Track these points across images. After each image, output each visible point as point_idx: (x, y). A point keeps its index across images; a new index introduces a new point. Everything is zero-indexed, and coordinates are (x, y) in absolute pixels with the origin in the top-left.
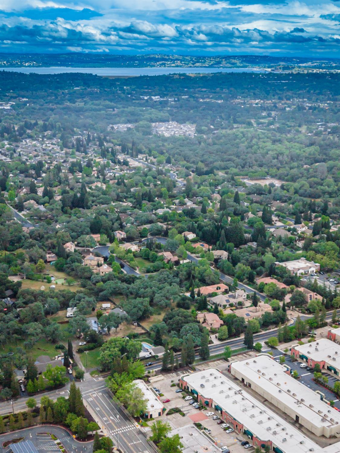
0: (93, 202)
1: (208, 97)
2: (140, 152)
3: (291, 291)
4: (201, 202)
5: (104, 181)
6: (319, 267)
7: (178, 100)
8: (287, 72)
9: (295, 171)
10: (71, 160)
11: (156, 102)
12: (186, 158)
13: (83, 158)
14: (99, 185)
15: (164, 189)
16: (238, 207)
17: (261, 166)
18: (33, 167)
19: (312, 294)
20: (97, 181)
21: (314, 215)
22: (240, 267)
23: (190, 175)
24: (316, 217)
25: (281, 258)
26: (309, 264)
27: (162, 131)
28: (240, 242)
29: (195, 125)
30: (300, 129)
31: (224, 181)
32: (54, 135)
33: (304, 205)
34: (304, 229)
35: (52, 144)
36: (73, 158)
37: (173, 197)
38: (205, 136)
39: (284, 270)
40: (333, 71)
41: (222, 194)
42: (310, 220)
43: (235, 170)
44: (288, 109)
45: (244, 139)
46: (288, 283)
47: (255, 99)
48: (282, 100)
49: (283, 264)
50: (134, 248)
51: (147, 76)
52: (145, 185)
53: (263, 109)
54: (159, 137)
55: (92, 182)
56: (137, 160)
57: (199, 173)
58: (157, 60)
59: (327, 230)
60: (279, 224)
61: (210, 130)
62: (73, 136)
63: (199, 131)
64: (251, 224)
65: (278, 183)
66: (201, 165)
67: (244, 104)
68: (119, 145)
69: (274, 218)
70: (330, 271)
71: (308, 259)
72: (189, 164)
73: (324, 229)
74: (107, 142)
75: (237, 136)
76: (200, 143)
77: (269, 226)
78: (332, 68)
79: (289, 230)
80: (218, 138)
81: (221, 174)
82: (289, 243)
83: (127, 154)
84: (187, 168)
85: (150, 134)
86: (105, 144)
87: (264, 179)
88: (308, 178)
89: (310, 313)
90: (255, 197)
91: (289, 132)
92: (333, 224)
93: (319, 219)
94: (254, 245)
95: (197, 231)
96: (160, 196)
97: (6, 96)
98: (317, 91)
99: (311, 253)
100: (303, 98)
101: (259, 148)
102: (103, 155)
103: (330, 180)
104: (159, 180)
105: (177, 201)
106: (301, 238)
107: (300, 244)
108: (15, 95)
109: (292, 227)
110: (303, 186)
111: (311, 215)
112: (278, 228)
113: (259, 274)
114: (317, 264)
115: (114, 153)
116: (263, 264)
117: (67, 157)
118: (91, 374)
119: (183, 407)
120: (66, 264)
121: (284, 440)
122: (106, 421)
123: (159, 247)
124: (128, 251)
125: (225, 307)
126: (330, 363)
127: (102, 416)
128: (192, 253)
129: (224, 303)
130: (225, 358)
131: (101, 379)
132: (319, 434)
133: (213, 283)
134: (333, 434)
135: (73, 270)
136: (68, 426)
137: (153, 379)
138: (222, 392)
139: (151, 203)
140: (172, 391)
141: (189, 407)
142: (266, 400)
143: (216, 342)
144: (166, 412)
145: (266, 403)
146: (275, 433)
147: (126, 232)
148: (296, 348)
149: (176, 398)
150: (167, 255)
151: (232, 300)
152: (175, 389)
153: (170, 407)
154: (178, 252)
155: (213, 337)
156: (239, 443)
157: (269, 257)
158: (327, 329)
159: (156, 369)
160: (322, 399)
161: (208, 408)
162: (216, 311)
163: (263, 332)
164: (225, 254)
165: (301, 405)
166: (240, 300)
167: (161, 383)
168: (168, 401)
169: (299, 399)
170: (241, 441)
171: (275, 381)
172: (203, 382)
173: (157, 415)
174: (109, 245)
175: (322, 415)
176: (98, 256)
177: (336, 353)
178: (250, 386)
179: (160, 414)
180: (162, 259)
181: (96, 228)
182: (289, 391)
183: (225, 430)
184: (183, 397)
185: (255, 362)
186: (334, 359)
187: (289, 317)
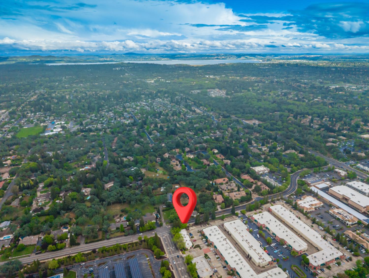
0: (179, 132)
1: (234, 76)
2: (201, 105)
3: (256, 183)
4: (223, 132)
5: (185, 121)
6: (269, 171)
7: (221, 77)
8: (269, 62)
9: (265, 117)
10: (174, 109)
11: (211, 78)
12: (220, 109)
13: (178, 108)
14: (182, 122)
15: (208, 126)
16: (238, 137)
17: (251, 113)
18: (158, 113)
19: (264, 186)
20: (182, 121)
21: (271, 141)
22: (235, 169)
23: (220, 117)
24: (272, 142)
25: (253, 165)
26: (265, 169)
27: (212, 94)
28: (236, 155)
29: (226, 91)
30: (270, 93)
31: (234, 121)
32: (168, 97)
33: (267, 136)
34: (265, 149)
36: (174, 108)
37: (212, 129)
38: (229, 97)
40: (289, 61)
41: (232, 128)
42: (269, 143)
43: (240, 115)
44: (266, 82)
45: (245, 99)
46: (255, 179)
47: (253, 77)
48: (265, 77)
49: (253, 168)
50: (192, 157)
51: (209, 65)
52: (201, 122)
53: (256, 82)
54: (210, 97)
55: (180, 121)
56: (199, 109)
57: (224, 117)
58: (214, 56)
59: (275, 150)
60: (255, 145)
61: (232, 93)
62: (176, 96)
63: (227, 94)
64: (243, 146)
65: (257, 122)
66: (225, 112)
67: (248, 79)
68: (193, 102)
69: (253, 142)
70: (274, 172)
71: (265, 166)
72: (220, 112)
73: (274, 149)
74: (189, 100)
75: (242, 97)
76: (226, 100)
77: (250, 146)
78: (288, 59)
79: (259, 149)
80: (235, 98)
81: (233, 117)
82: (257, 157)
83: (196, 106)
84: (220, 114)
85: (207, 95)
86: (188, 101)
87: (252, 120)
88: (270, 121)
89: (262, 196)
90: (246, 130)
91: (265, 95)
92: (279, 146)
93: (273, 143)
94: (242, 157)
95: (219, 148)
96: (206, 129)
98: (281, 72)
99: (267, 163)
100: (274, 76)
101: (251, 104)
102: (186, 107)
103: (280, 123)
104: (207, 120)
105: (213, 132)
106: (264, 154)
107: (263, 157)
109: (260, 148)
110: (268, 125)
111: (269, 141)
112: (254, 147)
113: (243, 172)
114: (269, 169)
115: (190, 106)
116: (245, 167)
117: (172, 108)
118: (166, 224)
119: (201, 244)
120: (164, 164)
121: (241, 268)
122: (169, 250)
123: (202, 156)
124: (189, 158)
125: (226, 190)
126: (267, 225)
127: (168, 247)
128: (216, 160)
129: (226, 189)
130: (222, 219)
131: (169, 226)
132: (257, 265)
133: (222, 177)
134: (263, 266)
135: (166, 167)
136: (153, 251)
137: (190, 228)
138: (218, 239)
139: (202, 133)
140: (198, 235)
141: (204, 245)
142: (237, 243)
143: (220, 210)
144: (194, 247)
145: (236, 245)
146: (237, 264)
147: (190, 148)
148: (253, 216)
149: (199, 239)
150: (205, 161)
151: (229, 188)
152: (199, 234)
153: (196, 244)
154: (209, 159)
155: (218, 207)
156: (222, 267)
157: (248, 165)
158: (268, 205)
159: (193, 223)
160: (261, 246)
161: (211, 246)
162: (221, 193)
163: (241, 205)
164: (229, 162)
165: (251, 249)
166: (232, 187)
167: (194, 230)
168: (195, 241)
169: (251, 246)
170: (223, 265)
171: (241, 234)
172: (210, 233)
173: (190, 248)
174: (182, 154)
175: (260, 255)
176: (177, 160)
177: (270, 220)
178: (231, 235)
179: (191, 248)
180: (203, 162)
181: (178, 146)
182: (247, 240)
183: (217, 258)
184: (202, 239)
185: (234, 223)
186: (269, 223)
187: (253, 197)
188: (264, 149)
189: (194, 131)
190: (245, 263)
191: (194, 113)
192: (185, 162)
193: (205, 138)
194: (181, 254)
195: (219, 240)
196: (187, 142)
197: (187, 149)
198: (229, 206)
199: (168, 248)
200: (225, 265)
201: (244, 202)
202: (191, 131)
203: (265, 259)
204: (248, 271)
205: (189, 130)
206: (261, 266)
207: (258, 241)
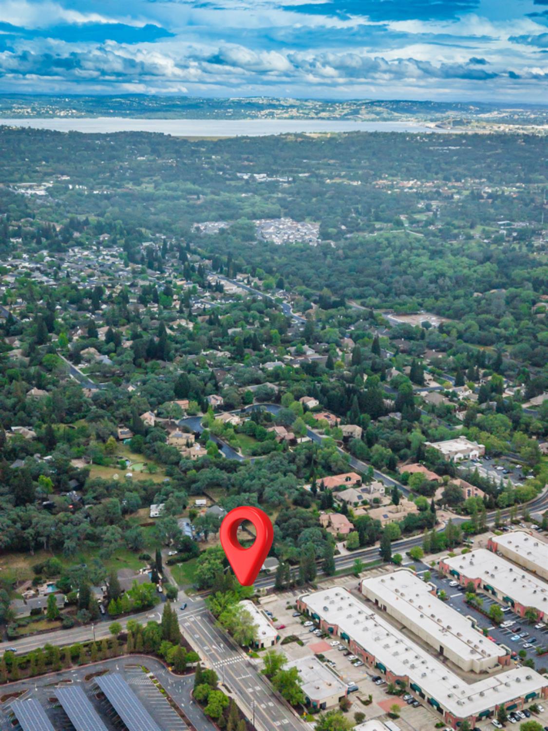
0: (176, 350)
1: (339, 176)
2: (239, 269)
3: (445, 484)
4: (326, 351)
5: (191, 318)
6: (483, 450)
7: (294, 181)
8: (459, 131)
9: (460, 303)
10: (141, 283)
11: (261, 183)
12: (306, 281)
13: (158, 279)
14: (183, 323)
15: (275, 331)
16: (378, 360)
17: (412, 294)
18: (87, 295)
19: (472, 488)
20: (180, 318)
21: (482, 371)
22: (377, 450)
23: (311, 307)
24: (485, 375)
25: (434, 436)
26: (470, 445)
27: (271, 234)
28: (378, 412)
29: (318, 225)
30: (472, 232)
31: (359, 317)
32: (114, 242)
33: (469, 358)
34: (467, 393)
35: (112, 256)
36: (144, 279)
37: (287, 342)
38: (333, 244)
39: (437, 454)
40: (530, 129)
41: (356, 338)
42: (476, 379)
43: (376, 301)
44: (456, 197)
45: (389, 250)
46: (440, 472)
47: (409, 180)
48: (449, 180)
49: (435, 445)
50: (235, 420)
51: (247, 138)
52: (248, 323)
53: (420, 196)
54: (266, 245)
55: (173, 319)
56: (235, 283)
57: (325, 304)
58: (260, 107)
59: (498, 396)
60: (434, 384)
61: (341, 233)
62: (140, 242)
63: (324, 235)
64: (395, 385)
65: (435, 321)
66: (326, 291)
67: (392, 187)
68: (209, 259)
69: (427, 376)
70: (498, 455)
71: (470, 438)
72: (310, 291)
73: (494, 394)
74: (194, 252)
75: (379, 243)
76: (325, 254)
77: (420, 388)
79: (447, 395)
80: (353, 247)
81: (355, 306)
82: (446, 414)
83: (221, 273)
84: (308, 297)
85: (253, 239)
86: (189, 256)
87: (416, 314)
88: (478, 314)
89: (467, 514)
90: (402, 344)
91: (456, 237)
92: (508, 386)
93: (490, 378)
94: (397, 416)
95: (321, 395)
96: (269, 341)
97: (36, 172)
98: (503, 166)
99: (474, 430)
100: (481, 177)
101: (410, 265)
102: (187, 275)
103: (508, 319)
104: (267, 316)
105: (292, 349)
106: (463, 407)
107: (461, 416)
108: (49, 170)
109: (451, 390)
110: (469, 327)
111: (478, 371)
112: (431, 391)
113: (403, 458)
114: (481, 446)
115: (202, 272)
116: (408, 445)
117: (134, 278)
118: (186, 593)
119: (301, 635)
120: (145, 443)
121: (424, 675)
122: (208, 651)
123: (268, 418)
124: (228, 425)
125: (356, 505)
126: (488, 581)
127: (203, 645)
128: (314, 427)
129: (356, 500)
130: (355, 573)
131: (199, 599)
132: (466, 668)
133: (341, 472)
134: (484, 668)
135: (154, 452)
136: (162, 657)
137: (263, 600)
138: (350, 616)
139: (256, 352)
140: (287, 614)
141: (310, 635)
142: (404, 627)
143: (344, 553)
144: (280, 641)
145: (404, 630)
146: (413, 667)
147: (224, 397)
148: (445, 561)
149: (293, 624)
150: (280, 431)
151: (366, 497)
152: (293, 611)
153: (285, 634)
154: (293, 426)
155: (340, 546)
156: (370, 679)
157: (416, 435)
158: (488, 535)
159: (268, 588)
160: (473, 626)
161: (332, 636)
162: (344, 511)
163: (405, 540)
164: (357, 430)
165: (448, 633)
166: (377, 495)
167: (274, 604)
168: (283, 627)
169: (445, 627)
170: (371, 676)
171: (417, 603)
172: (326, 604)
173: (270, 645)
174: (201, 414)
175: (472, 645)
176: (186, 431)
177: (496, 568)
178: (385, 608)
179: (273, 643)
180: (273, 436)
181: (182, 390)
182: (433, 616)
183: (353, 662)
184: (302, 623)
185: (392, 578)
186: (493, 576)
187: (439, 519)
188: (464, 393)
189: (229, 347)
190: (433, 663)
191: (218, 295)
192: (215, 435)
193: (270, 366)
194: (248, 658)
195: (352, 620)
196: (213, 377)
197: (215, 400)
198: (371, 543)
199: (206, 648)
200: (376, 674)
201: (415, 532)
202: (218, 350)
203: (488, 652)
204: (444, 679)
205: (212, 346)
206: (477, 671)
207: (465, 615)
